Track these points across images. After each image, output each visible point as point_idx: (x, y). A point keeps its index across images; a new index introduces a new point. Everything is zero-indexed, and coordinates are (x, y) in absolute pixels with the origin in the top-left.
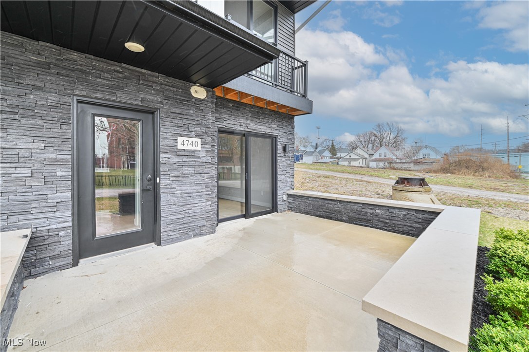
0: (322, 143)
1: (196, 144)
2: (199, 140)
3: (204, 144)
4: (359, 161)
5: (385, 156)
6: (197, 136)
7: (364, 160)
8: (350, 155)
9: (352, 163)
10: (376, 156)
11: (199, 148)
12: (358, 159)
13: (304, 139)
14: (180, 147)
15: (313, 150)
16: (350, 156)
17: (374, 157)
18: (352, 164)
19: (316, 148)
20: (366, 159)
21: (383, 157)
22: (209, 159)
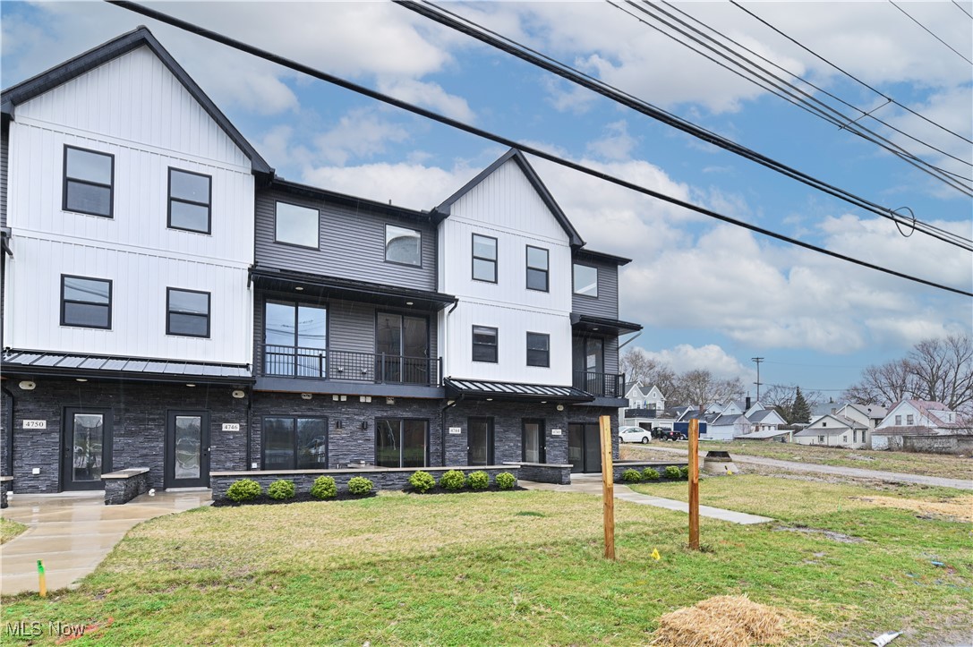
0: (765, 394)
3: (563, 431)
4: (844, 434)
5: (910, 422)
6: (559, 428)
7: (859, 434)
8: (824, 421)
9: (825, 439)
10: (889, 422)
11: (560, 434)
12: (842, 430)
13: (729, 384)
14: (553, 434)
15: (739, 412)
16: (825, 424)
17: (883, 426)
18: (825, 443)
19: (748, 407)
20: (864, 430)
21: (904, 424)
22: (565, 439)
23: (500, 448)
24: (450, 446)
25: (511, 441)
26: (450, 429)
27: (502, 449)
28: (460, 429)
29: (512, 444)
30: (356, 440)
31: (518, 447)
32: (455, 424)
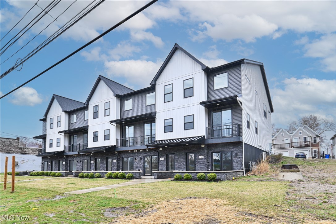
1: (203, 157)
2: (203, 156)
3: (204, 157)
6: (203, 155)
11: (203, 158)
14: (199, 158)
22: (205, 160)
23: (177, 165)
24: (161, 164)
25: (181, 162)
26: (160, 158)
27: (178, 165)
28: (163, 158)
29: (181, 163)
30: (139, 163)
31: (184, 164)
32: (162, 156)
